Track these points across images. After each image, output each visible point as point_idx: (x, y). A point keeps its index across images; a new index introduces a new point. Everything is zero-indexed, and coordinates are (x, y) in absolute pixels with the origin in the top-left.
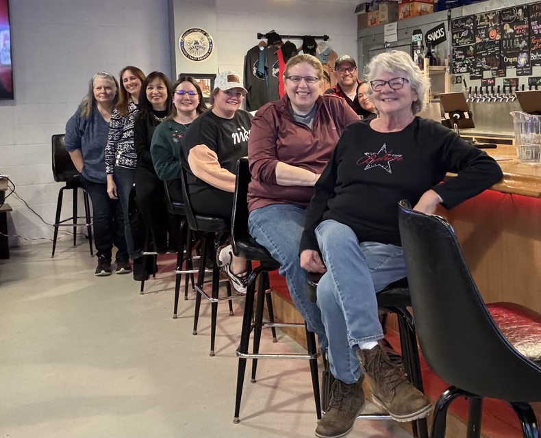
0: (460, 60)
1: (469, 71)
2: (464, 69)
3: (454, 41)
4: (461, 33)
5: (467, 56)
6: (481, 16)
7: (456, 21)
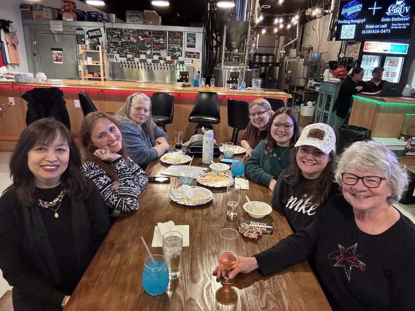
0: (113, 47)
1: (118, 53)
2: (116, 52)
3: (108, 38)
4: (112, 36)
5: (116, 46)
6: (125, 30)
7: (109, 29)
